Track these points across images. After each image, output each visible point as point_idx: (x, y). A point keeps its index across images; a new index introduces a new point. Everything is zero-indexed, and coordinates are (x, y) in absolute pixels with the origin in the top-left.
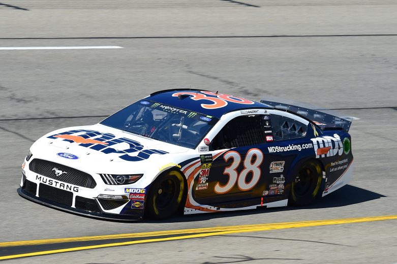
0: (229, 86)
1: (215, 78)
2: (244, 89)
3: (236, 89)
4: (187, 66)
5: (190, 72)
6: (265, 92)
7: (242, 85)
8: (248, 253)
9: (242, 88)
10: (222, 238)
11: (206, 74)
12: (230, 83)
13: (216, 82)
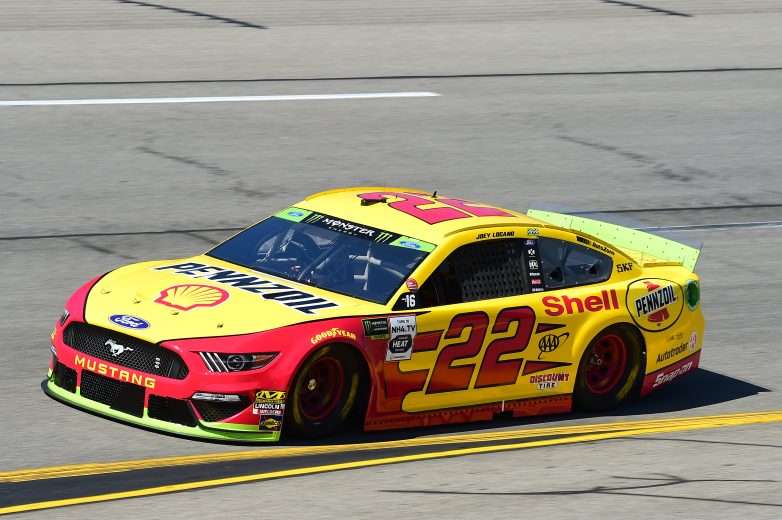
0: (634, 162)
1: (611, 149)
2: (665, 168)
3: (648, 168)
4: (557, 126)
5: (564, 138)
6: (702, 173)
7: (660, 162)
8: (676, 470)
9: (661, 165)
10: (627, 443)
11: (592, 142)
12: (637, 157)
13: (611, 156)
